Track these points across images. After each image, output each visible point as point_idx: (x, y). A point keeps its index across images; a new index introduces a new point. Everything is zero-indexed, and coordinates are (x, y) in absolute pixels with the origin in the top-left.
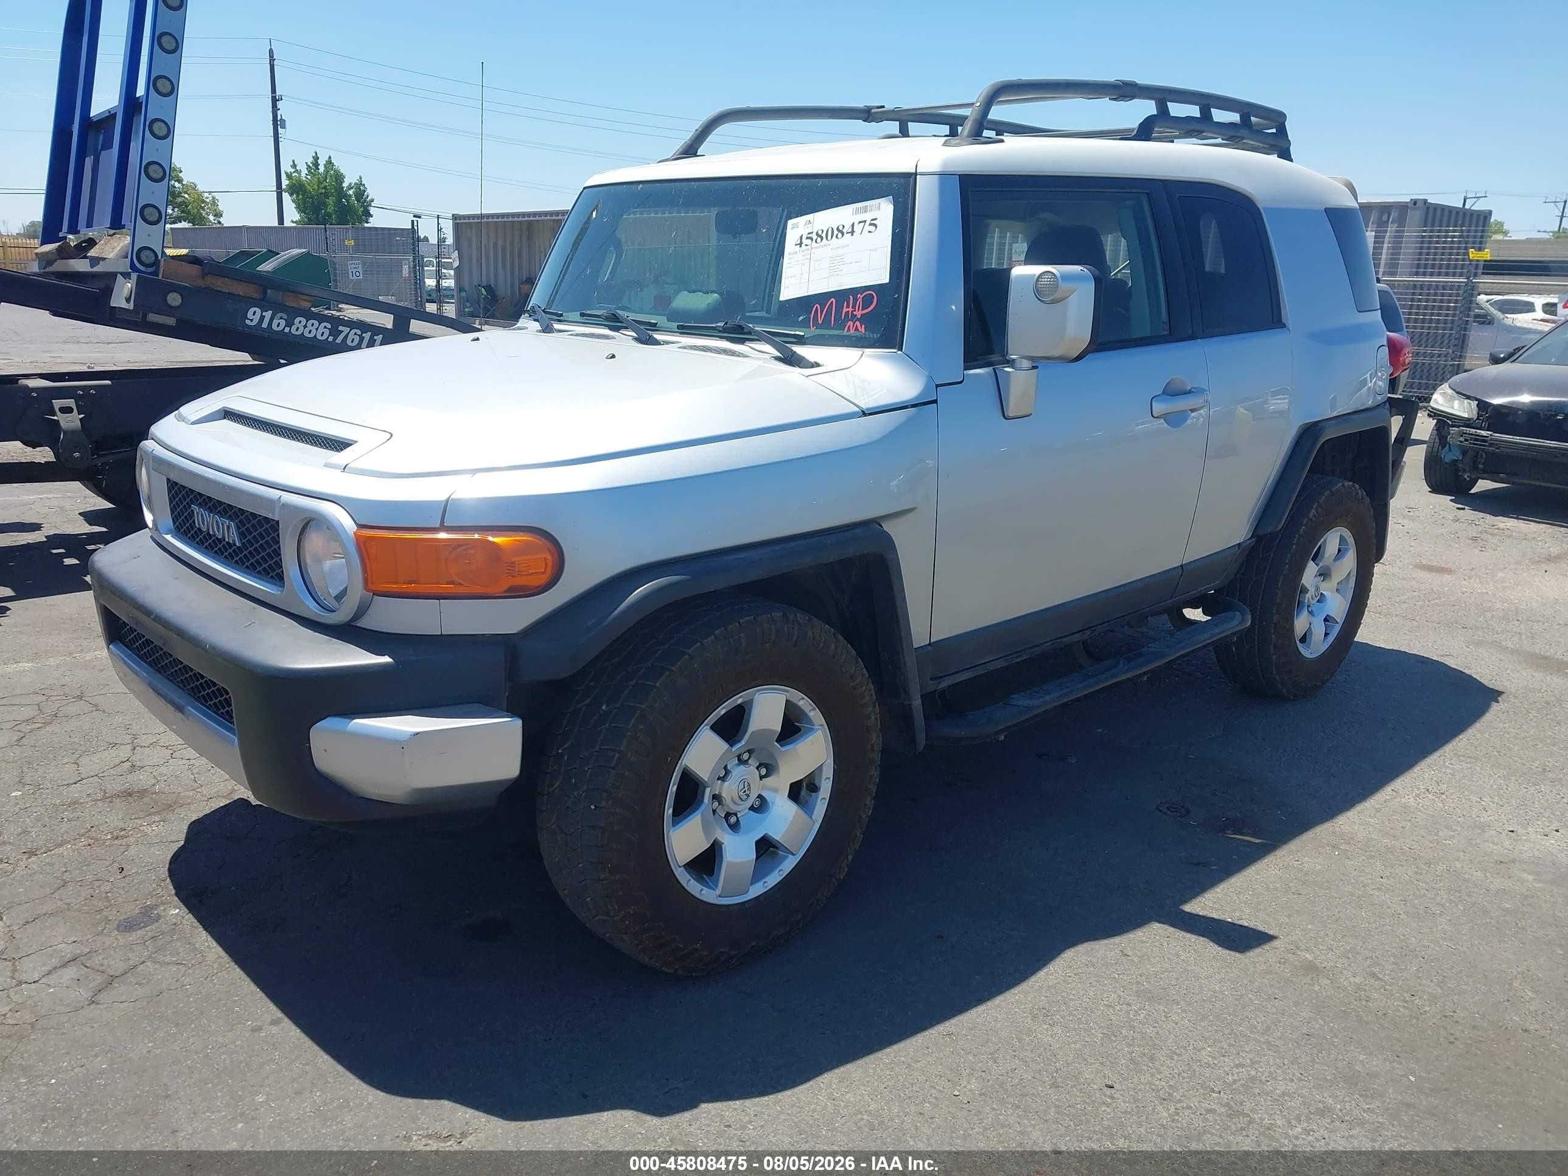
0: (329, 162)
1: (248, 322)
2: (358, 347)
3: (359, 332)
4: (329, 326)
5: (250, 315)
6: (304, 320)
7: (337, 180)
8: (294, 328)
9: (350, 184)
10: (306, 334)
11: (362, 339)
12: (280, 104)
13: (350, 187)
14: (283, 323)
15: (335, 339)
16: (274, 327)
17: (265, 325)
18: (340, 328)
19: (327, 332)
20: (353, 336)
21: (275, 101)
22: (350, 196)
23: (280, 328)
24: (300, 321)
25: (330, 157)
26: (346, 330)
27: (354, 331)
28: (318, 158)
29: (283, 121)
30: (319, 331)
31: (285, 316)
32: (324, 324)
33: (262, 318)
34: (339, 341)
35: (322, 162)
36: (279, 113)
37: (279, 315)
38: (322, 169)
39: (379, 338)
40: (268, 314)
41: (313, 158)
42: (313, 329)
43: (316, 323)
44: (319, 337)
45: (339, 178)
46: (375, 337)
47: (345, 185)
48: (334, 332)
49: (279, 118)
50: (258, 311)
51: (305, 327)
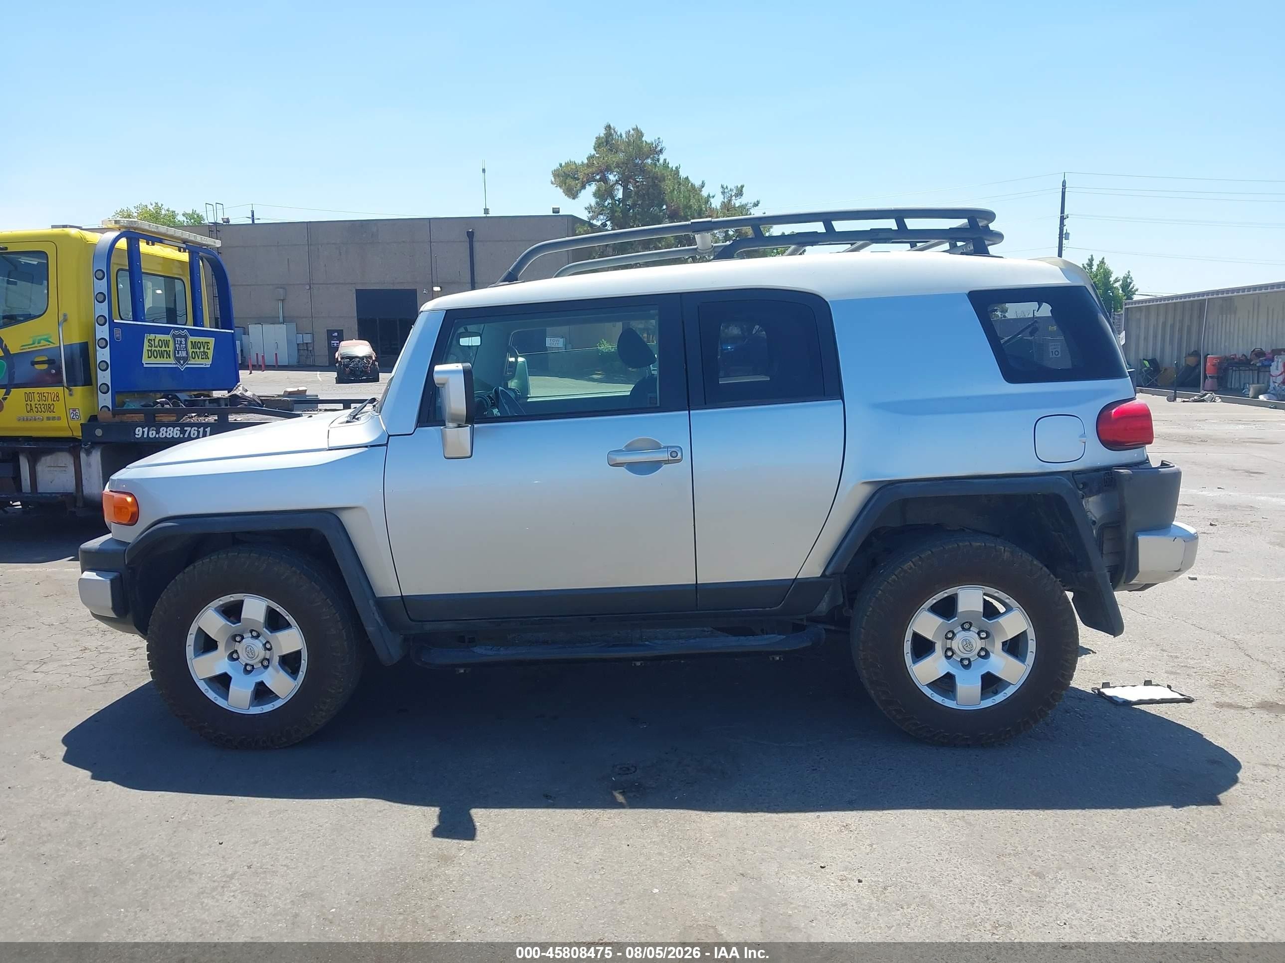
0: (1102, 262)
1: (137, 436)
2: (198, 437)
3: (196, 429)
4: (179, 429)
5: (137, 432)
6: (165, 428)
7: (1105, 276)
8: (161, 434)
9: (1116, 278)
10: (168, 436)
11: (199, 432)
12: (1066, 222)
13: (1116, 281)
14: (154, 432)
15: (184, 436)
16: (150, 436)
17: (145, 436)
18: (185, 429)
19: (179, 432)
20: (193, 431)
21: (1062, 219)
22: (1116, 288)
23: (154, 436)
24: (163, 430)
25: (1103, 259)
26: (188, 429)
27: (193, 429)
28: (1093, 260)
29: (1067, 234)
30: (174, 432)
31: (155, 429)
32: (176, 428)
33: (143, 432)
34: (186, 436)
35: (1096, 263)
36: (1065, 228)
37: (152, 428)
38: (1095, 268)
39: (208, 430)
40: (146, 429)
41: (1089, 260)
42: (171, 432)
43: (172, 428)
44: (175, 436)
45: (1107, 274)
46: (206, 430)
47: (1112, 279)
48: (183, 432)
49: (1065, 231)
50: (140, 428)
51: (166, 432)
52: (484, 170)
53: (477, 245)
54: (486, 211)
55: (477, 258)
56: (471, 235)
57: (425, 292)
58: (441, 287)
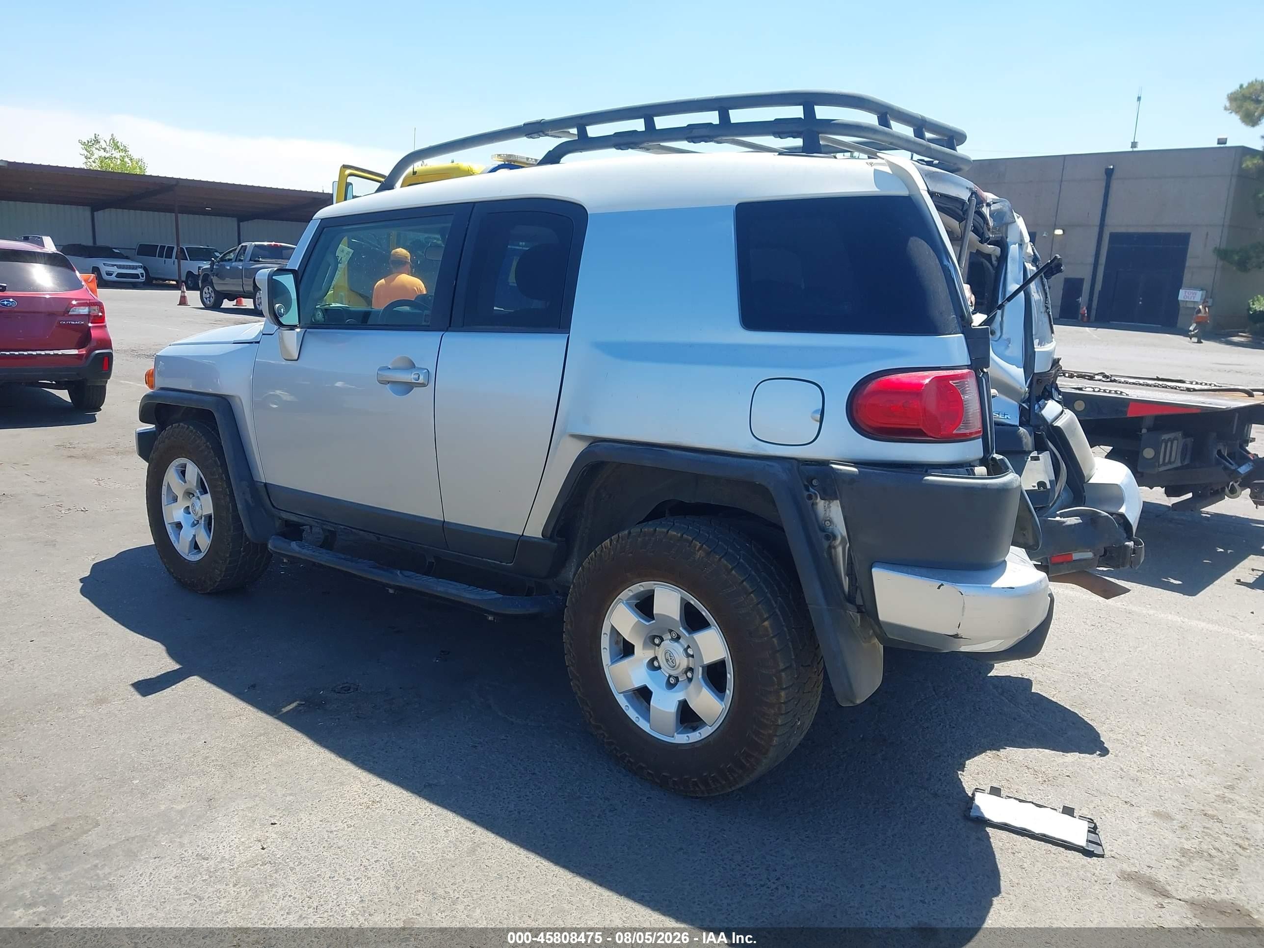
52: (1139, 99)
53: (1115, 185)
54: (1134, 144)
55: (1111, 201)
56: (1109, 173)
57: (1044, 235)
58: (1063, 231)
